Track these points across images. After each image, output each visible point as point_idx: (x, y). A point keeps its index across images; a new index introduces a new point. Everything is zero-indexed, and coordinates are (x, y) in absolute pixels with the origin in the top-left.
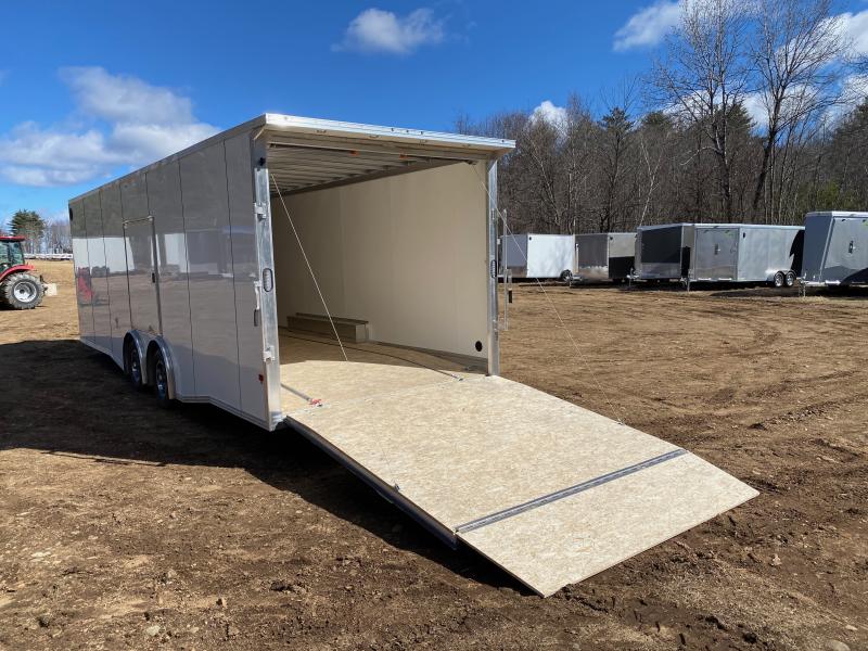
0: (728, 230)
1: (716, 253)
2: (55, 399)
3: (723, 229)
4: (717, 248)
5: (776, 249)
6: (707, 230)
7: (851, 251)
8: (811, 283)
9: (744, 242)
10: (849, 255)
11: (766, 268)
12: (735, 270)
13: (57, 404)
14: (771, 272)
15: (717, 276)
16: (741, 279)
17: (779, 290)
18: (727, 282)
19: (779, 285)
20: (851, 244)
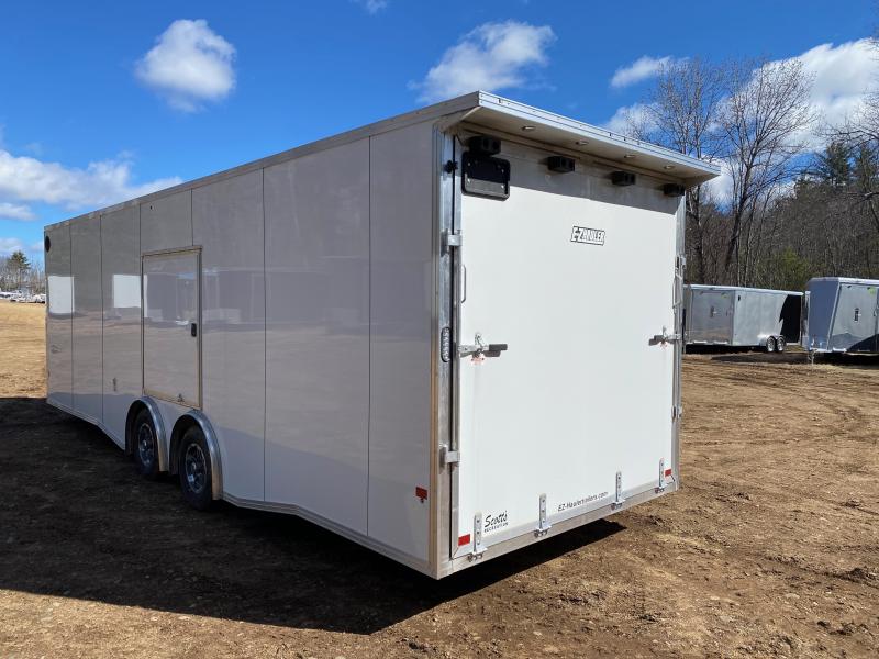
0: (724, 292)
1: (712, 315)
2: (32, 491)
3: (719, 292)
4: (712, 310)
5: (767, 314)
6: (702, 292)
7: (856, 318)
8: (821, 350)
9: (739, 305)
10: (854, 324)
11: (759, 333)
12: (731, 333)
13: (39, 500)
14: (764, 336)
15: (713, 339)
16: (736, 343)
17: (771, 356)
18: (723, 346)
19: (771, 350)
20: (857, 312)
